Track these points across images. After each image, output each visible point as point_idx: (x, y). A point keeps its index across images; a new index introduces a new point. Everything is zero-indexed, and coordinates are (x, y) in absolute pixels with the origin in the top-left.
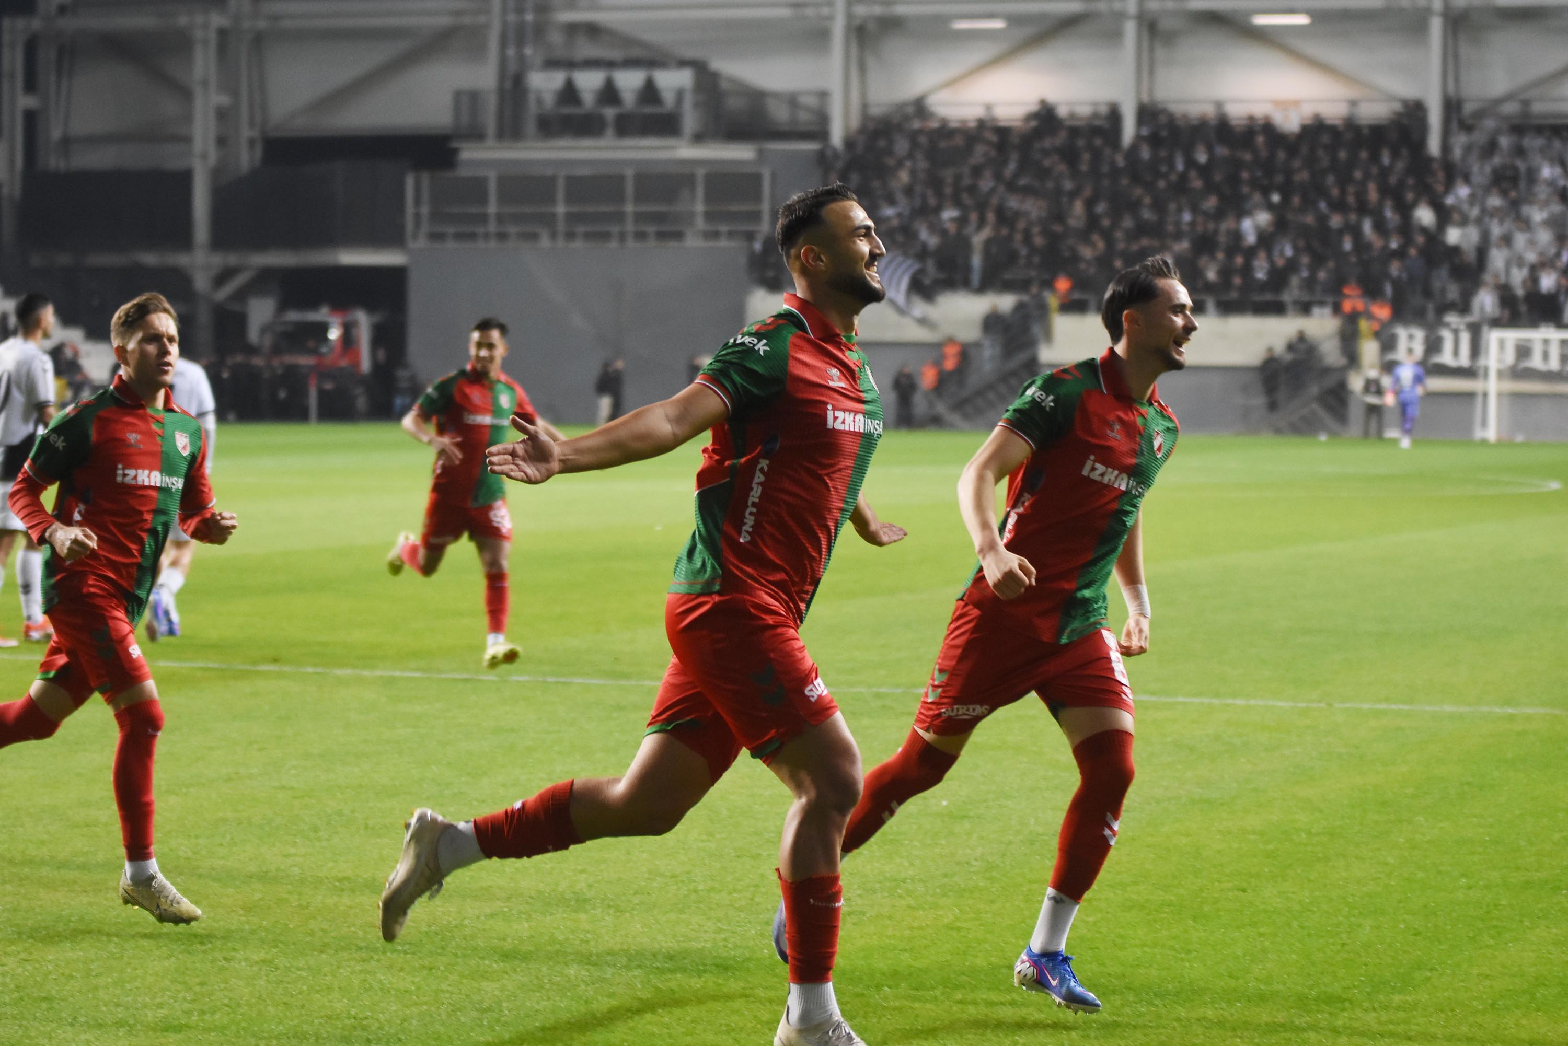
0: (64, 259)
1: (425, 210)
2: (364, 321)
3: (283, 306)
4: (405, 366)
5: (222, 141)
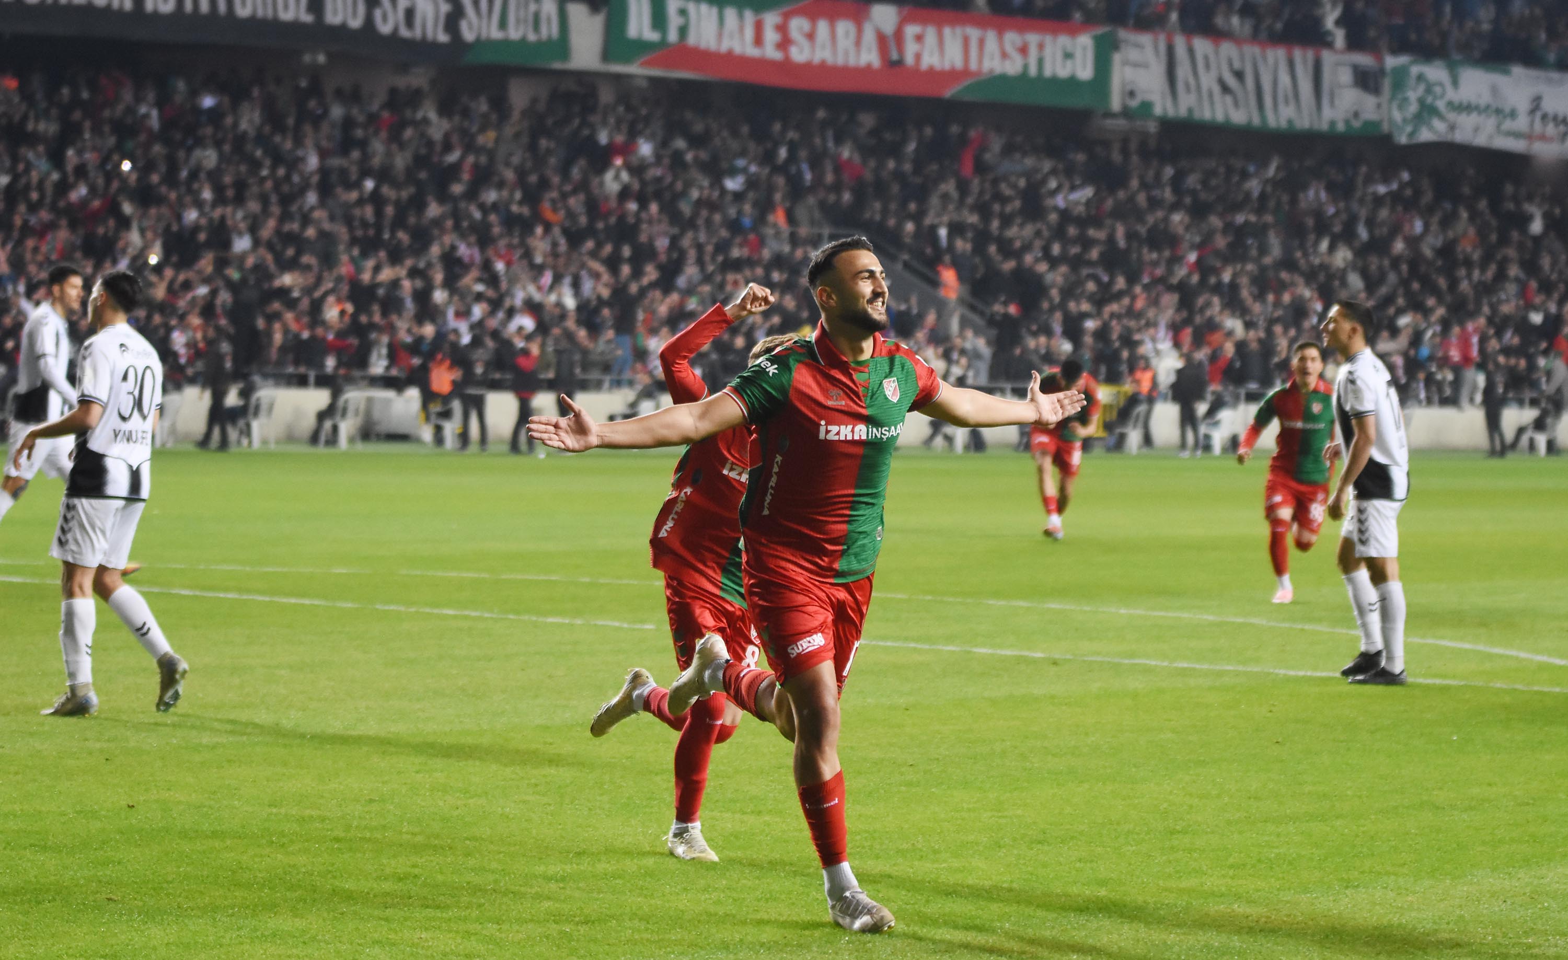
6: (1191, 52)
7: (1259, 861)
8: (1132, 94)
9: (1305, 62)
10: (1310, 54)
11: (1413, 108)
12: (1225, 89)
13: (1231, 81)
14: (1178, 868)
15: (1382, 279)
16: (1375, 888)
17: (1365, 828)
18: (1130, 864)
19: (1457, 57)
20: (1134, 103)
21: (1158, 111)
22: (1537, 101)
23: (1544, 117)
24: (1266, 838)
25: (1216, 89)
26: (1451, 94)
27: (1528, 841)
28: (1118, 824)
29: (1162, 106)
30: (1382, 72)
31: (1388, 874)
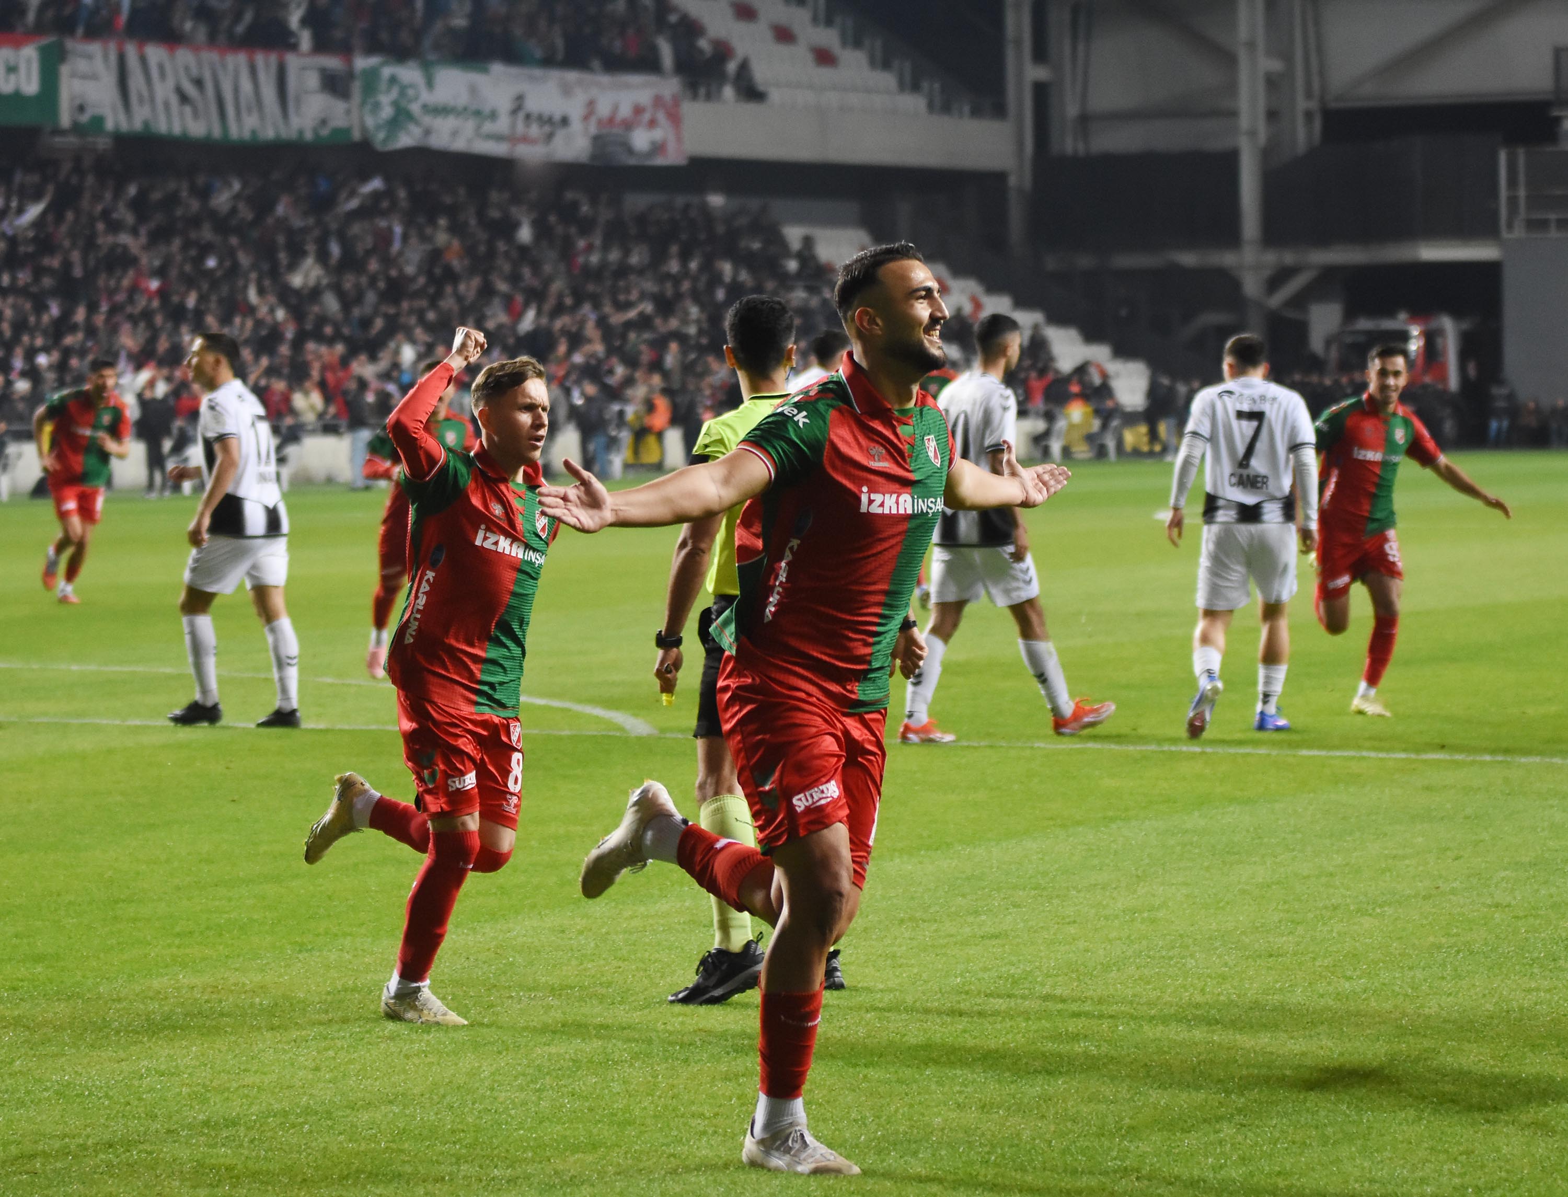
0: (1085, 261)
1: (1522, 193)
2: (1449, 327)
3: (1350, 314)
4: (1500, 382)
5: (1272, 115)
6: (143, 60)
7: (208, 928)
8: (81, 109)
9: (267, 65)
10: (273, 58)
11: (387, 112)
12: (184, 98)
13: (190, 90)
14: (121, 940)
15: (359, 298)
16: (330, 951)
17: (323, 888)
18: (70, 938)
19: (431, 57)
20: (84, 118)
21: (109, 125)
22: (519, 101)
23: (528, 117)
24: (217, 903)
25: (174, 100)
26: (426, 97)
27: (495, 894)
28: (59, 895)
29: (115, 120)
30: (350, 75)
31: (345, 935)
